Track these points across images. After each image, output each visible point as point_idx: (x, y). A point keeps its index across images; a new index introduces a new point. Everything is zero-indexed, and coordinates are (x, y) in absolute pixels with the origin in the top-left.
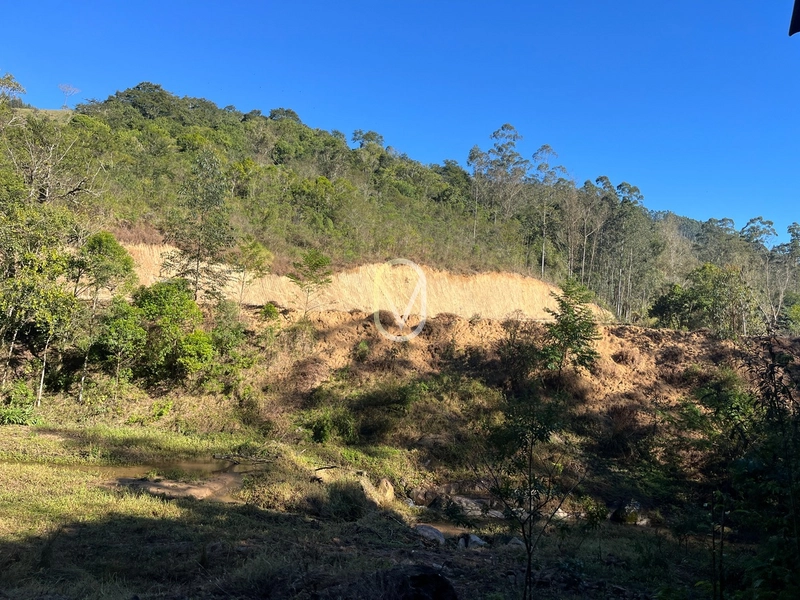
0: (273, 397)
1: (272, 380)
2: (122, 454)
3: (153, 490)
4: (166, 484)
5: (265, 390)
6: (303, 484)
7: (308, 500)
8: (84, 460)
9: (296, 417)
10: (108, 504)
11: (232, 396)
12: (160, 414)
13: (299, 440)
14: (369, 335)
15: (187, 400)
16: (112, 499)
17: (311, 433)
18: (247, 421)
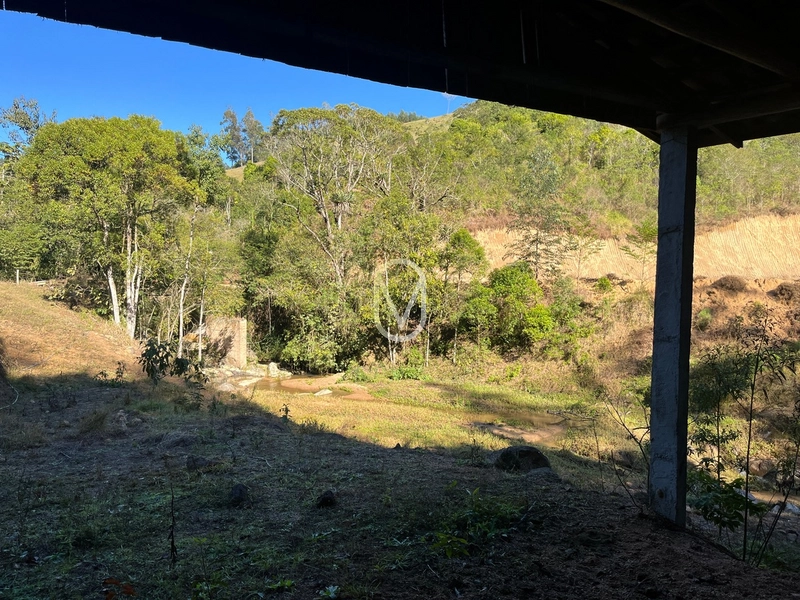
0: (609, 363)
1: (608, 348)
2: (479, 404)
3: (496, 431)
4: (506, 428)
5: (601, 357)
6: (618, 440)
7: (620, 453)
8: (453, 407)
9: (628, 383)
10: (462, 437)
11: (571, 362)
12: (512, 376)
13: (629, 403)
14: (714, 302)
15: (533, 364)
16: (464, 434)
17: (642, 398)
18: (583, 384)
